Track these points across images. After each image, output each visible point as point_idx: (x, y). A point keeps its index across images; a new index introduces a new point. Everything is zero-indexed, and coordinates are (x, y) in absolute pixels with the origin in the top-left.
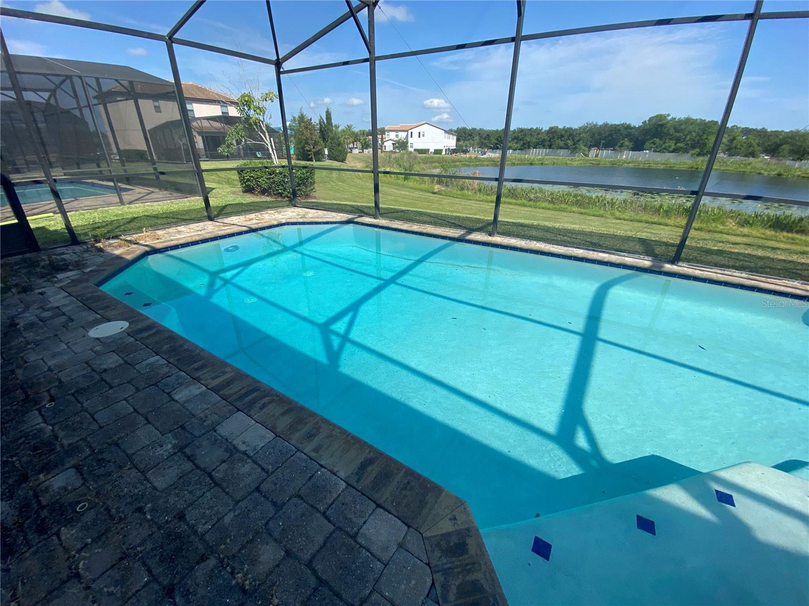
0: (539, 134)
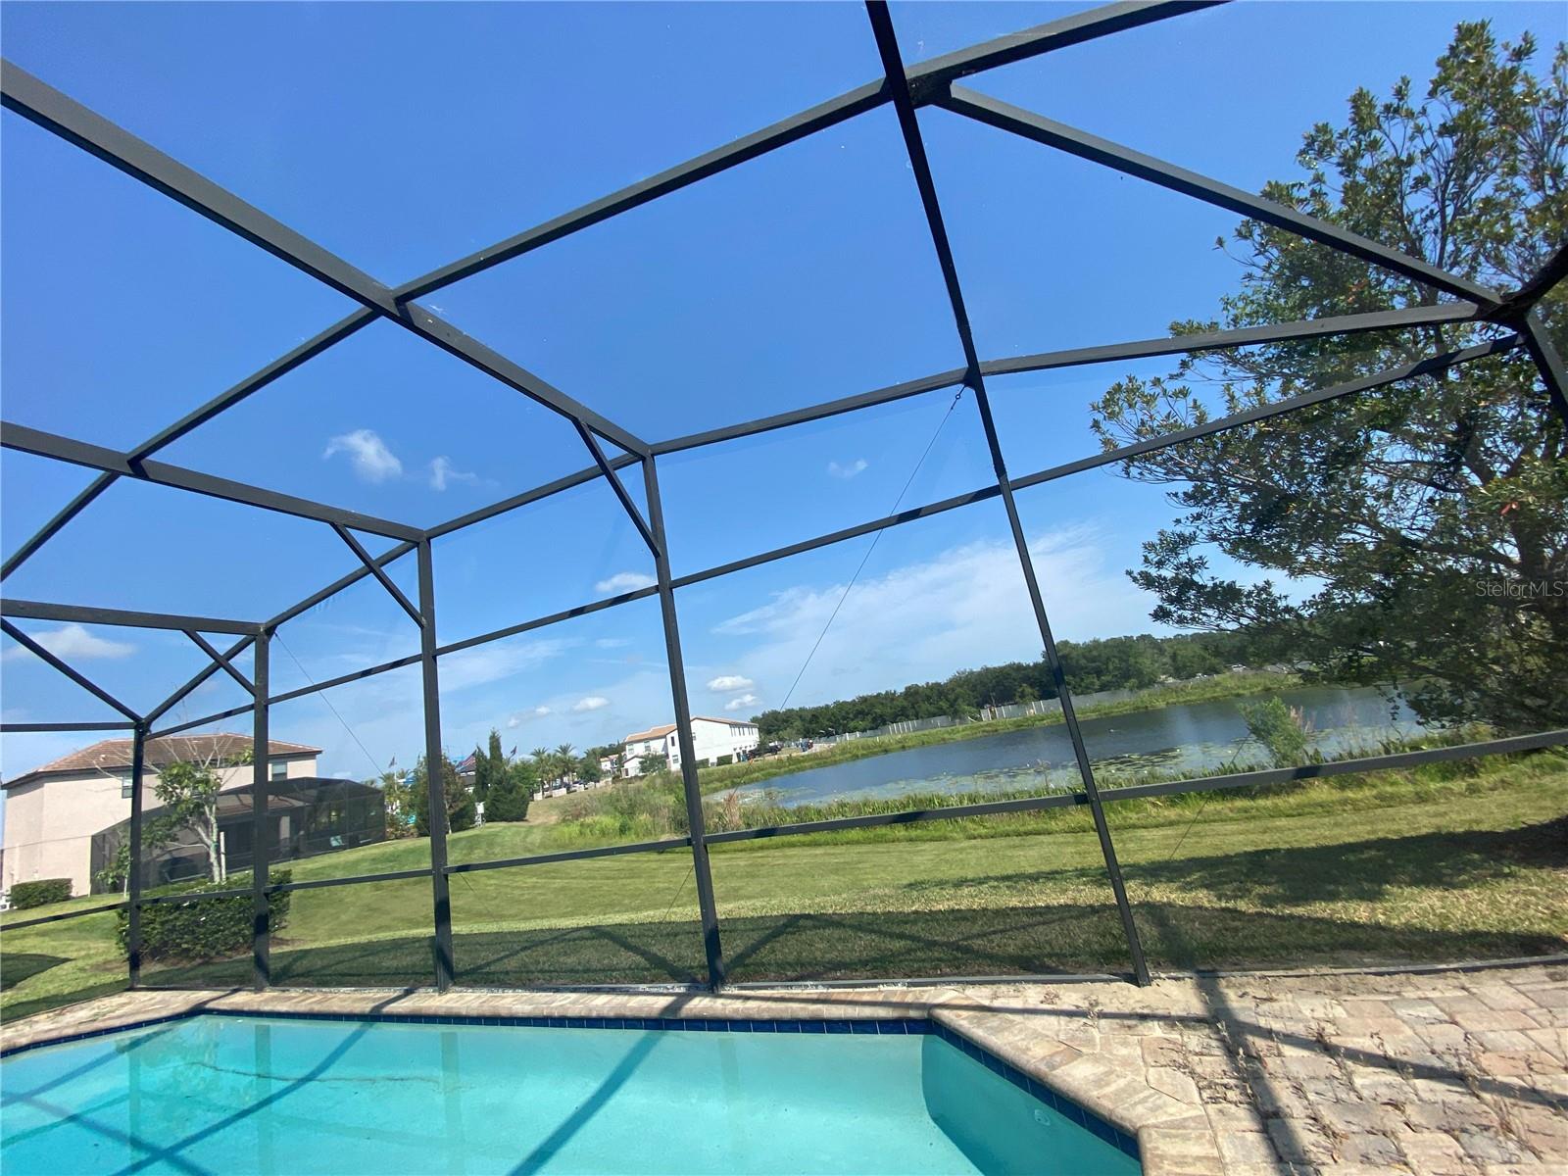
0: (893, 700)
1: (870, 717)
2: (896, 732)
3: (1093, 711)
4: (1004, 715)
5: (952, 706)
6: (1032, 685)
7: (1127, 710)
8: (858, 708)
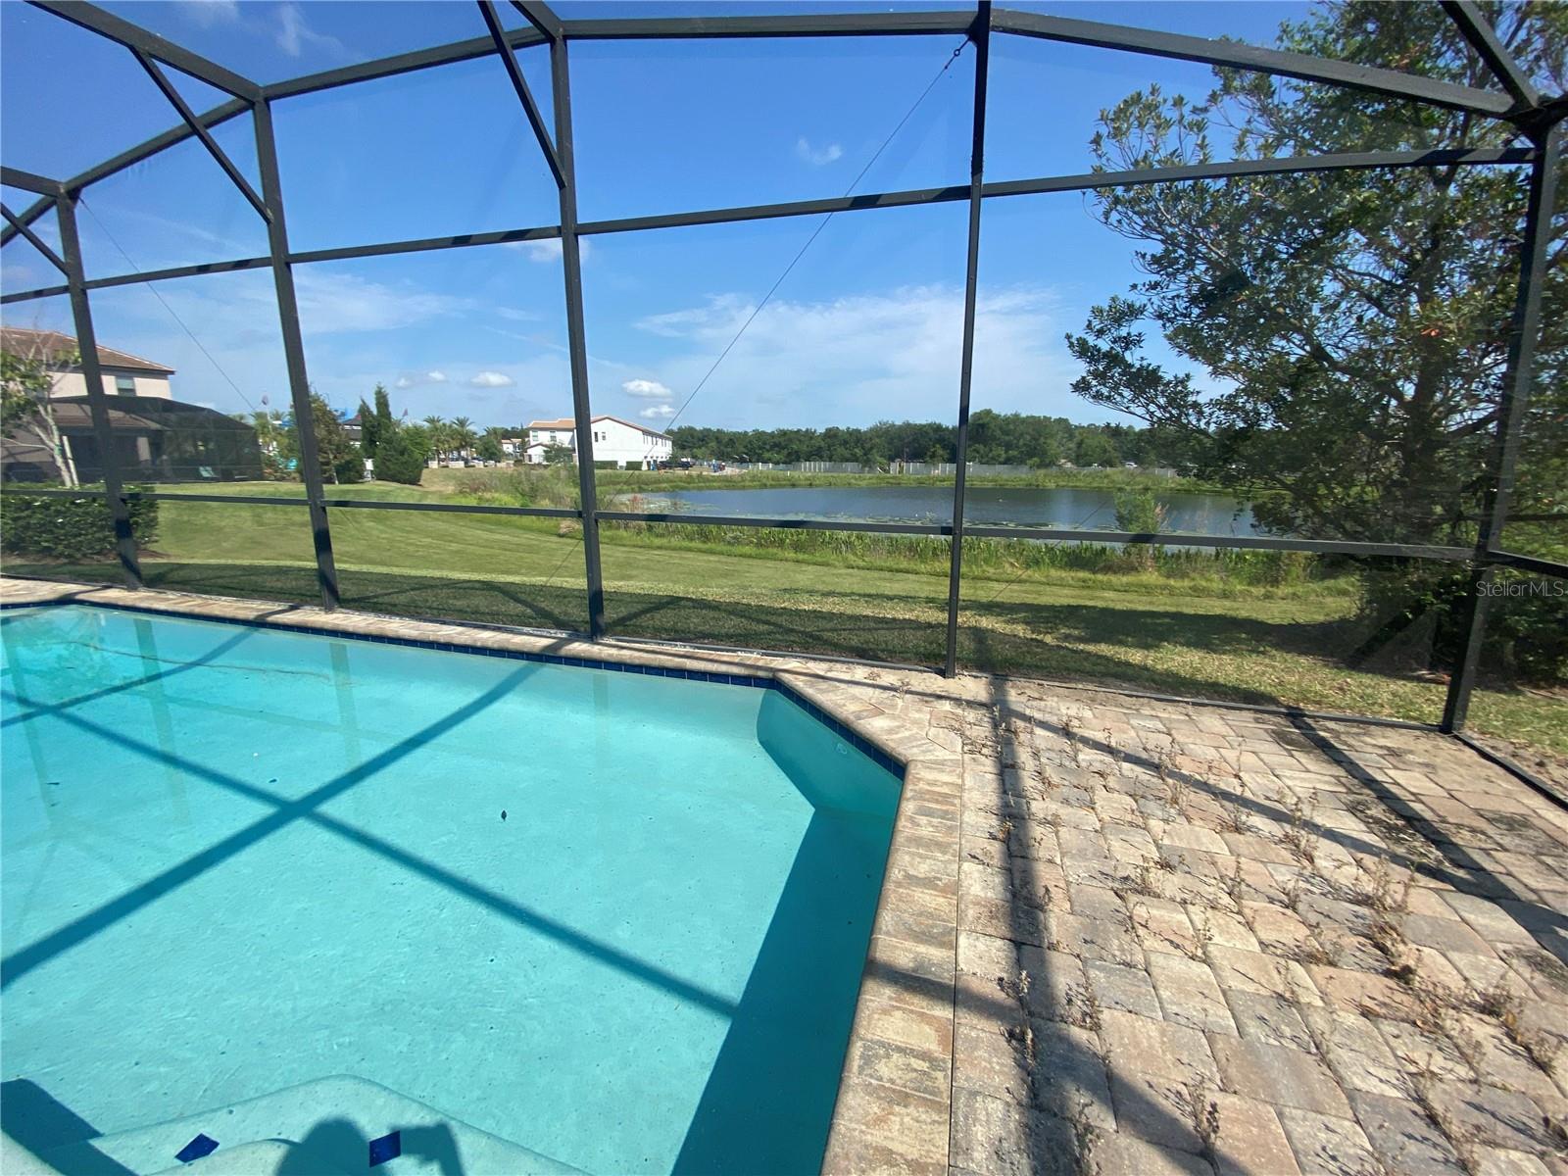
0: (811, 438)
1: (786, 452)
2: (808, 470)
3: (991, 481)
4: (911, 471)
5: (865, 454)
6: (944, 448)
7: (1020, 485)
8: (776, 440)
